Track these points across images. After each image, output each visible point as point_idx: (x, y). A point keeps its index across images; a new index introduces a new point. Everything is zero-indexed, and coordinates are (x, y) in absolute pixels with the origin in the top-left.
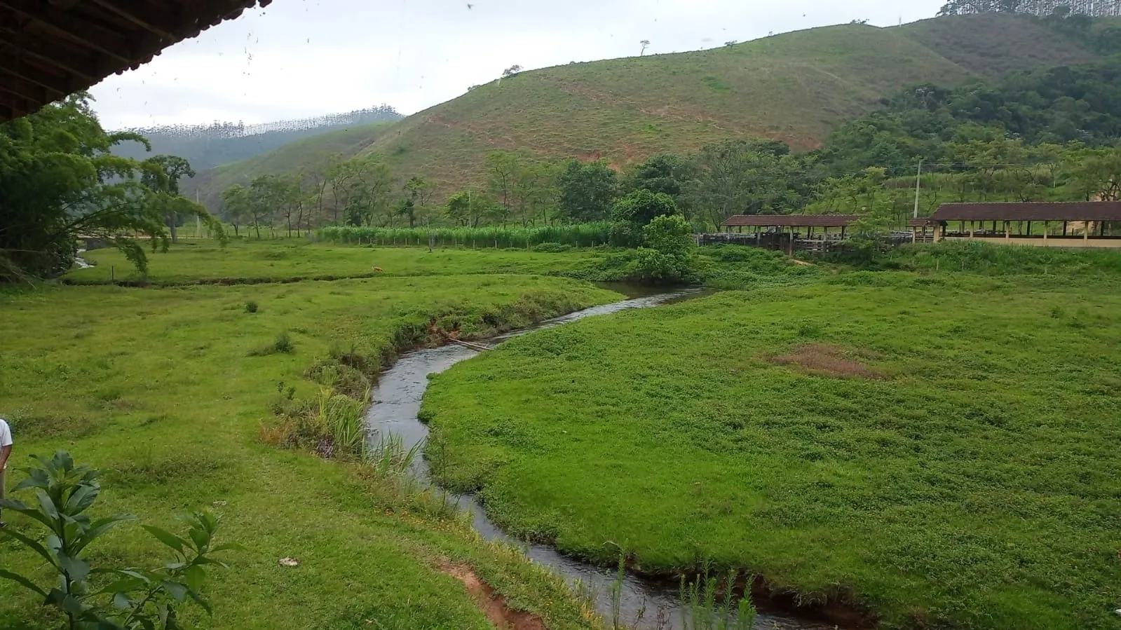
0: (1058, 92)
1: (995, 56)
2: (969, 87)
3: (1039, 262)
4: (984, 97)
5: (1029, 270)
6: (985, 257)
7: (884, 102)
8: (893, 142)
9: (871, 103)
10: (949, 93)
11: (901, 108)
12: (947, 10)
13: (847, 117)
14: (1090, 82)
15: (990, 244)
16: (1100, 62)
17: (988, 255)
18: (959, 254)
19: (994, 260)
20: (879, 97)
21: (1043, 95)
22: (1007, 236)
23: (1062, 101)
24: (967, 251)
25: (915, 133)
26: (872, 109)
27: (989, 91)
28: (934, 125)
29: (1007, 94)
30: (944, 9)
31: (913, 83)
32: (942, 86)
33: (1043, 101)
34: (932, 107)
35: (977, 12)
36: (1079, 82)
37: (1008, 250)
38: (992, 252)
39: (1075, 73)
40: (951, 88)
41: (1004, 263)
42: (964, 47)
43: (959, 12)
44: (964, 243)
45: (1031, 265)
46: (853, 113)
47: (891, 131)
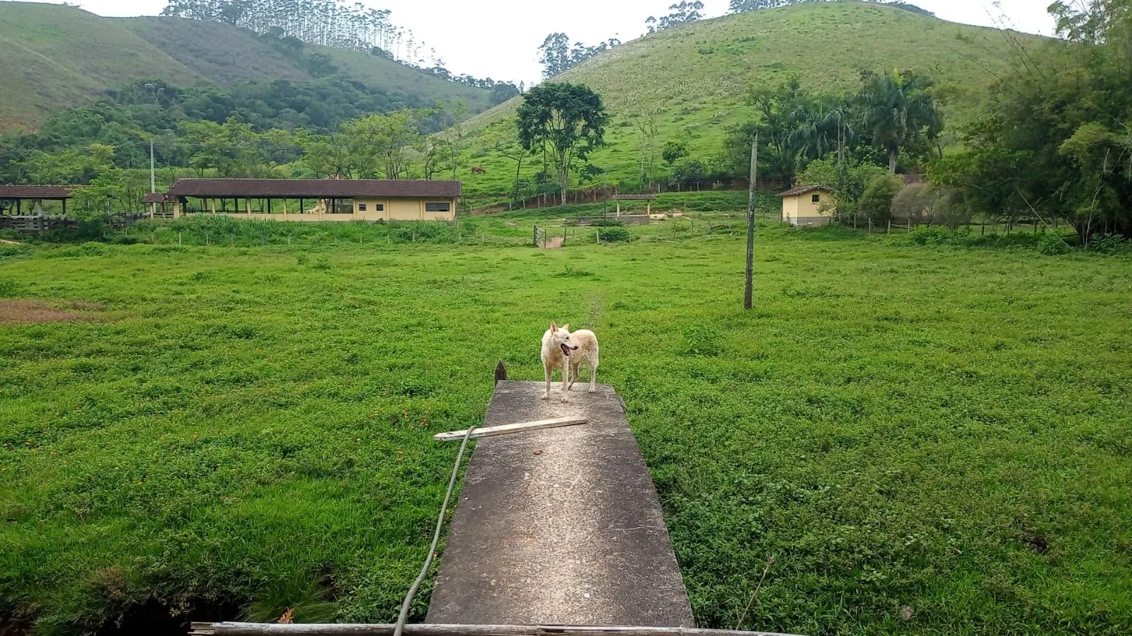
0: (283, 104)
1: (222, 64)
2: (201, 89)
3: (282, 234)
4: (217, 100)
5: (273, 242)
6: (230, 230)
7: (111, 93)
8: (125, 133)
9: (94, 92)
10: (181, 92)
11: (131, 101)
12: (170, 12)
13: (69, 104)
14: (307, 98)
15: (233, 218)
16: (313, 82)
17: (232, 229)
18: (203, 228)
19: (239, 233)
20: (104, 88)
21: (270, 105)
22: (249, 212)
23: (288, 112)
24: (210, 225)
25: (148, 128)
26: (97, 99)
27: (219, 94)
28: (169, 122)
29: (236, 101)
30: (167, 10)
31: (139, 78)
32: (172, 85)
33: (270, 111)
34: (165, 104)
35: (200, 19)
36: (300, 97)
37: (251, 224)
38: (236, 225)
39: (295, 89)
40: (182, 88)
41: (249, 236)
42: (191, 50)
43: (183, 14)
44: (206, 218)
45: (274, 237)
46: (75, 102)
47: (122, 123)
